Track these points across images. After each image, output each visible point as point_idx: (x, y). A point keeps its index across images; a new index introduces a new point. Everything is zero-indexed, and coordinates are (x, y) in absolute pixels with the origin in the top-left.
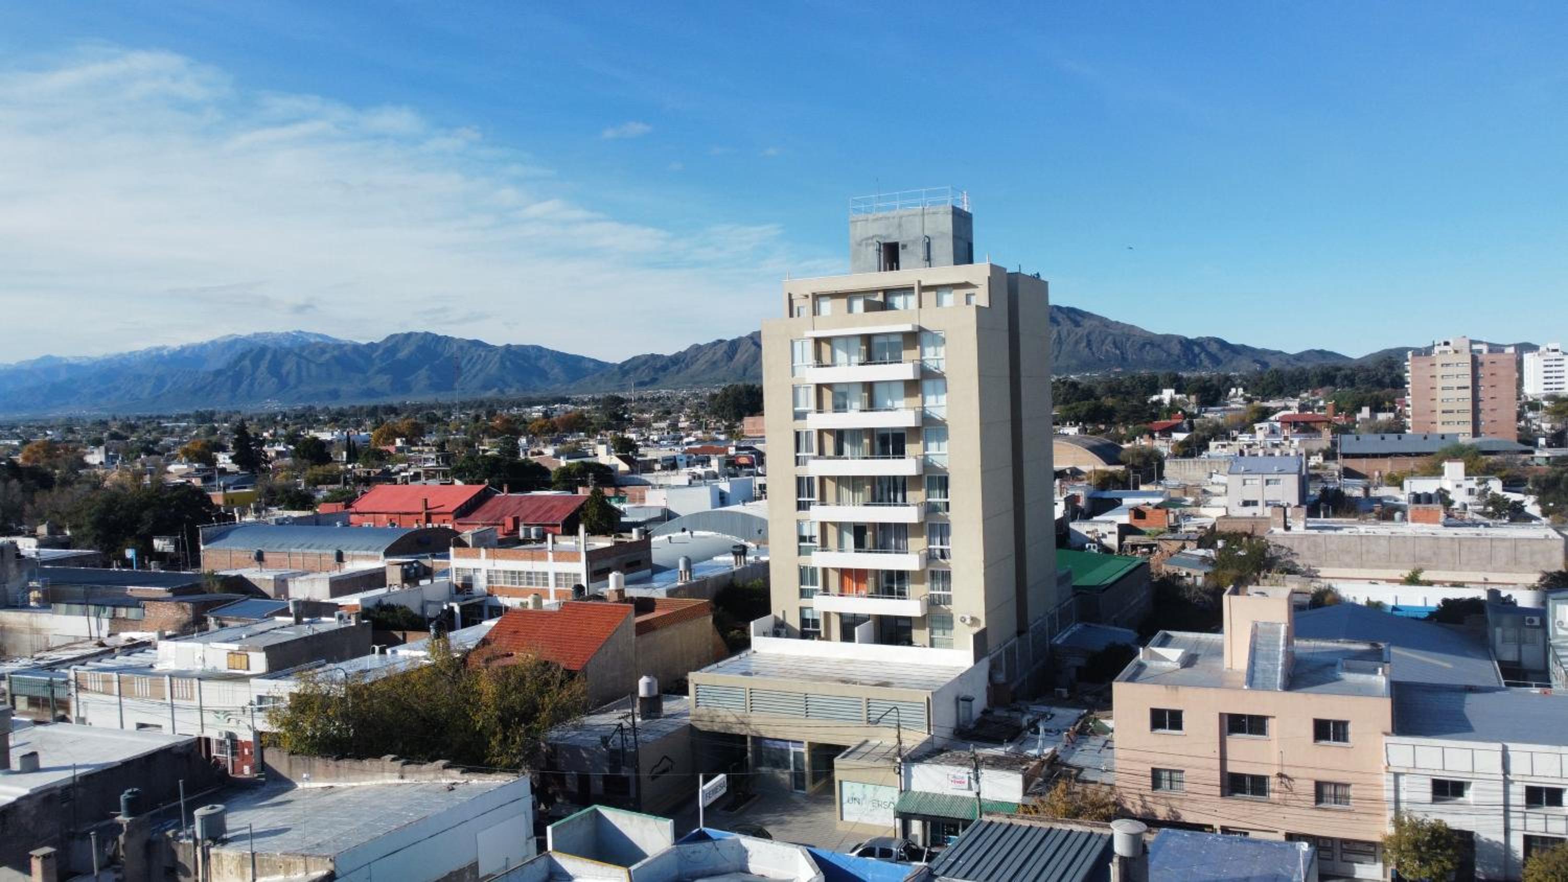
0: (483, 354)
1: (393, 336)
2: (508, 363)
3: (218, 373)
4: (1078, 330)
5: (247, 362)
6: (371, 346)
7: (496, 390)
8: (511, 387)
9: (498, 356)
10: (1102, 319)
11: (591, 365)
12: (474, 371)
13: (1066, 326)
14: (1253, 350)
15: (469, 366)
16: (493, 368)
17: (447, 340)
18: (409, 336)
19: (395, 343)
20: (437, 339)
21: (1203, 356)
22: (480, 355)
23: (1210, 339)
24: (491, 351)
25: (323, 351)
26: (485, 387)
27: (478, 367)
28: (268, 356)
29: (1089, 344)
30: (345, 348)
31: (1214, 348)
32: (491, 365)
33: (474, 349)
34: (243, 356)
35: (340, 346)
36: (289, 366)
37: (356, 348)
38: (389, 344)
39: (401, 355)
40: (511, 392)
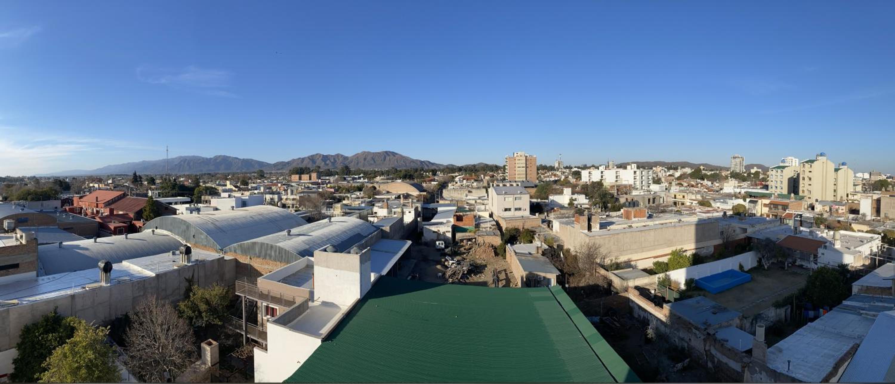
0: (237, 161)
1: (215, 156)
2: (243, 163)
3: (176, 165)
4: (395, 157)
5: (182, 163)
6: (211, 159)
9: (241, 162)
10: (401, 155)
11: (266, 164)
13: (392, 156)
14: (436, 164)
15: (234, 164)
18: (220, 156)
19: (216, 158)
20: (227, 157)
21: (425, 165)
23: (426, 161)
24: (239, 160)
25: (199, 160)
26: (237, 170)
27: (236, 164)
28: (187, 161)
29: (397, 162)
31: (428, 163)
32: (239, 164)
33: (235, 159)
34: (182, 161)
35: (203, 158)
36: (191, 164)
37: (207, 159)
39: (218, 161)
40: (243, 171)
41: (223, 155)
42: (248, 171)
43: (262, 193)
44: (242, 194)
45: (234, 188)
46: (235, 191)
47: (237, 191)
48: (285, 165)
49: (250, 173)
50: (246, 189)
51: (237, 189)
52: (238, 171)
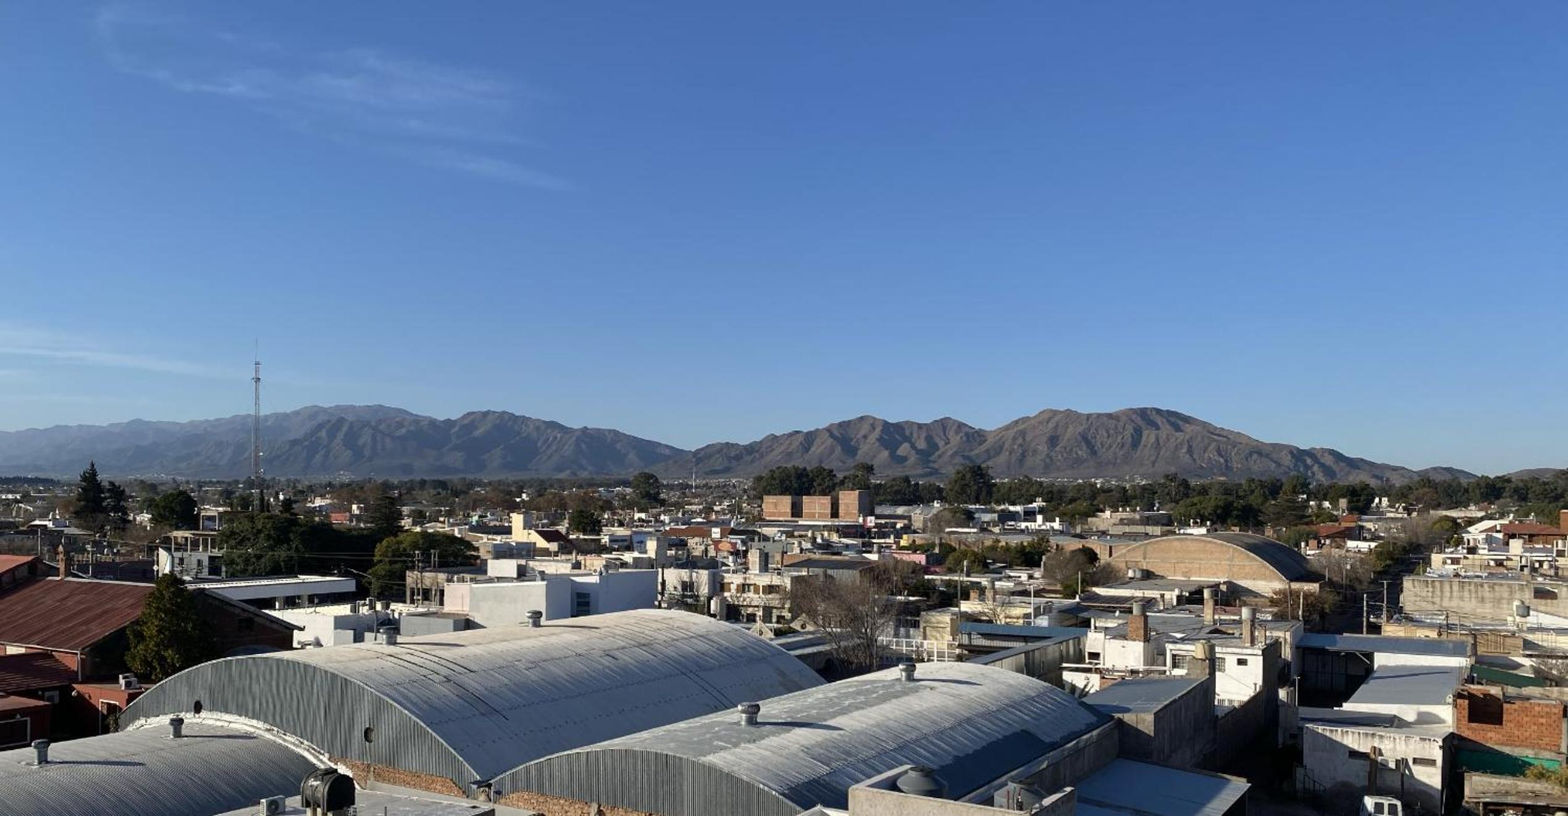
0: (559, 436)
1: (469, 414)
2: (583, 446)
3: (294, 443)
4: (1178, 434)
5: (323, 434)
6: (449, 423)
7: (568, 472)
8: (585, 469)
9: (574, 438)
10: (1205, 425)
11: (667, 452)
12: (549, 453)
13: (1166, 429)
14: (1372, 464)
15: (544, 448)
16: (568, 449)
17: (525, 420)
18: (486, 414)
19: (472, 421)
20: (513, 418)
21: (1316, 468)
22: (556, 438)
23: (1323, 450)
24: (566, 433)
25: (400, 425)
26: (560, 469)
27: (554, 448)
28: (345, 428)
29: (1190, 451)
30: (422, 423)
31: (1328, 460)
32: (566, 447)
33: (549, 431)
34: (320, 427)
35: (417, 420)
36: (365, 438)
37: (433, 423)
38: (466, 422)
39: (477, 433)
40: (584, 475)
41: (499, 409)
42: (599, 478)
43: (651, 564)
44: (577, 565)
45: (542, 543)
46: (546, 552)
47: (556, 554)
48: (738, 458)
49: (608, 485)
50: (593, 546)
51: (553, 546)
52: (562, 476)
